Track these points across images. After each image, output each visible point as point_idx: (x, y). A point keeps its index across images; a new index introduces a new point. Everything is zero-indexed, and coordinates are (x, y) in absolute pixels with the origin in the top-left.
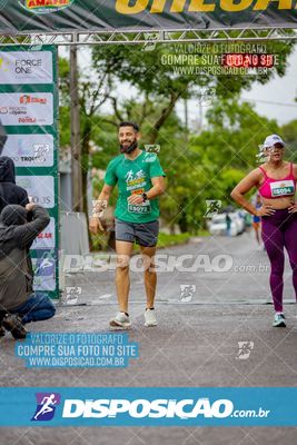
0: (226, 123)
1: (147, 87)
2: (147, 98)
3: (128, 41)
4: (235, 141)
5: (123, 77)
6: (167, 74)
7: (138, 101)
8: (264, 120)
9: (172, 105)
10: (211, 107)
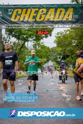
0: (37, 48)
1: (18, 39)
2: (18, 41)
3: (14, 28)
4: (39, 52)
5: (13, 36)
6: (23, 36)
7: (16, 42)
8: (46, 47)
9: (24, 43)
10: (34, 44)
